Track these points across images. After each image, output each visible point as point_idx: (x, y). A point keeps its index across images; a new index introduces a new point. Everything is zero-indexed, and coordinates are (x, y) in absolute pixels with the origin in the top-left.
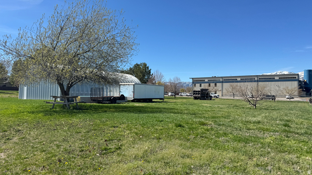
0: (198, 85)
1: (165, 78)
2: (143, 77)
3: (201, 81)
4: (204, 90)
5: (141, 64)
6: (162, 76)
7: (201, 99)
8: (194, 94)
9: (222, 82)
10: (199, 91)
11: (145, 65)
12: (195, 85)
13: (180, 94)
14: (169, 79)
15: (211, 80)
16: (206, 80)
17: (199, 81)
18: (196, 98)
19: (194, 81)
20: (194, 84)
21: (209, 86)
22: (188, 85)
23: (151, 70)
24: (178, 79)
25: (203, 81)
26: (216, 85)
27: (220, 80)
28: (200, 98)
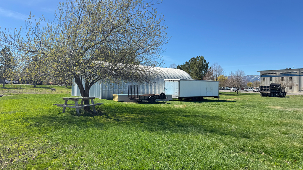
0: (267, 79)
1: (224, 72)
2: (200, 71)
3: (271, 74)
4: (274, 85)
5: (198, 57)
6: (222, 70)
7: (270, 96)
8: (261, 90)
9: (300, 75)
10: (268, 87)
11: (202, 58)
12: (264, 79)
13: (245, 89)
14: (231, 72)
15: (284, 73)
16: (278, 73)
17: (268, 74)
18: (263, 95)
19: (262, 74)
20: (262, 78)
21: (282, 79)
22: (257, 79)
23: (208, 63)
24: (241, 73)
25: (274, 74)
26: (291, 78)
27: (297, 73)
28: (270, 94)
